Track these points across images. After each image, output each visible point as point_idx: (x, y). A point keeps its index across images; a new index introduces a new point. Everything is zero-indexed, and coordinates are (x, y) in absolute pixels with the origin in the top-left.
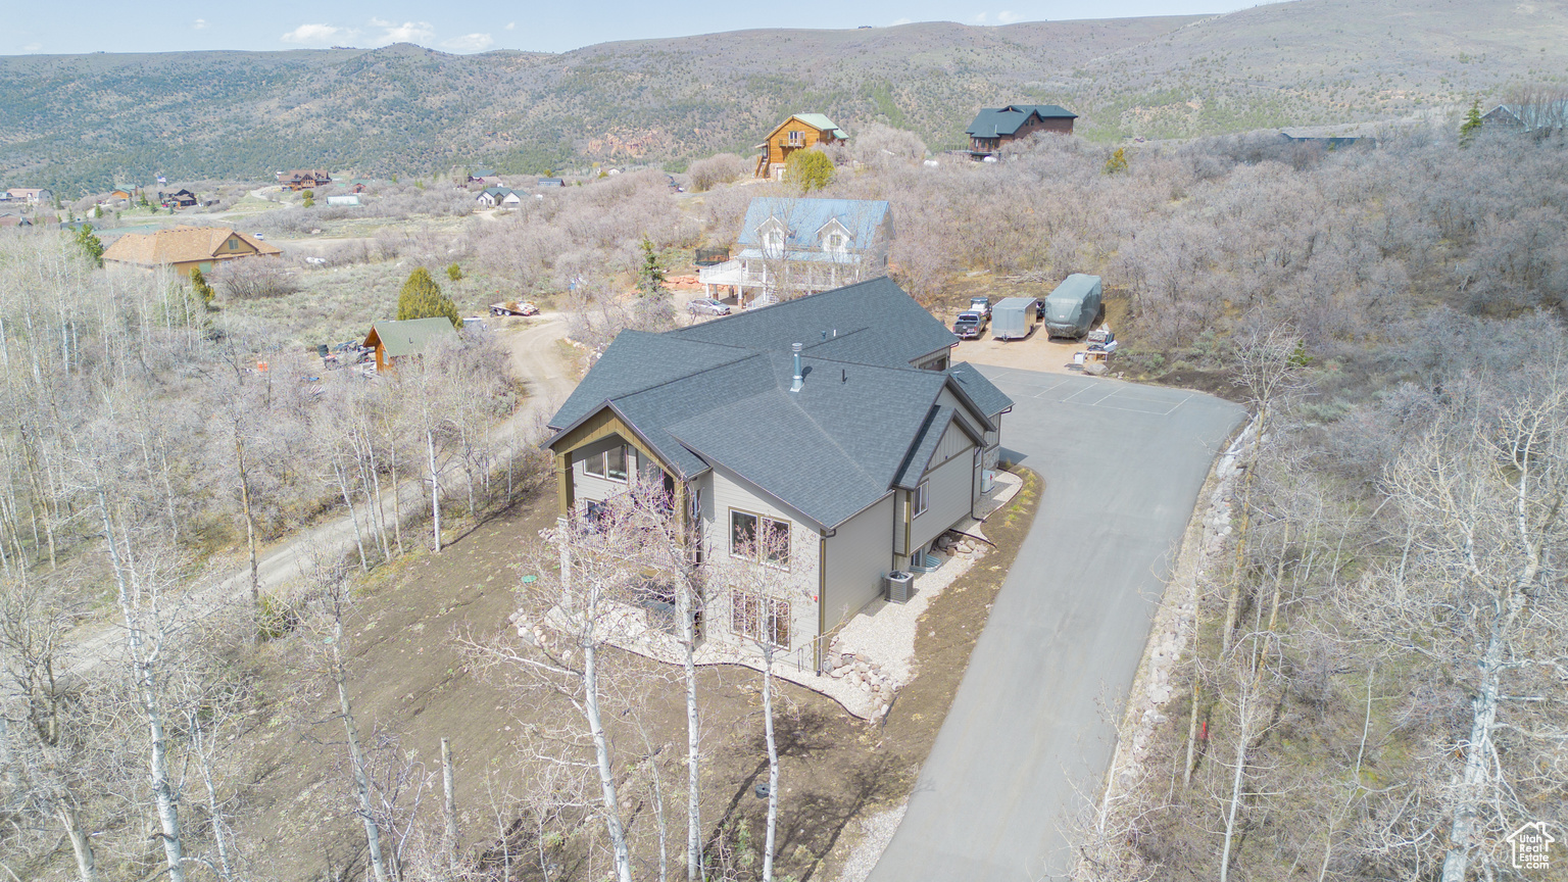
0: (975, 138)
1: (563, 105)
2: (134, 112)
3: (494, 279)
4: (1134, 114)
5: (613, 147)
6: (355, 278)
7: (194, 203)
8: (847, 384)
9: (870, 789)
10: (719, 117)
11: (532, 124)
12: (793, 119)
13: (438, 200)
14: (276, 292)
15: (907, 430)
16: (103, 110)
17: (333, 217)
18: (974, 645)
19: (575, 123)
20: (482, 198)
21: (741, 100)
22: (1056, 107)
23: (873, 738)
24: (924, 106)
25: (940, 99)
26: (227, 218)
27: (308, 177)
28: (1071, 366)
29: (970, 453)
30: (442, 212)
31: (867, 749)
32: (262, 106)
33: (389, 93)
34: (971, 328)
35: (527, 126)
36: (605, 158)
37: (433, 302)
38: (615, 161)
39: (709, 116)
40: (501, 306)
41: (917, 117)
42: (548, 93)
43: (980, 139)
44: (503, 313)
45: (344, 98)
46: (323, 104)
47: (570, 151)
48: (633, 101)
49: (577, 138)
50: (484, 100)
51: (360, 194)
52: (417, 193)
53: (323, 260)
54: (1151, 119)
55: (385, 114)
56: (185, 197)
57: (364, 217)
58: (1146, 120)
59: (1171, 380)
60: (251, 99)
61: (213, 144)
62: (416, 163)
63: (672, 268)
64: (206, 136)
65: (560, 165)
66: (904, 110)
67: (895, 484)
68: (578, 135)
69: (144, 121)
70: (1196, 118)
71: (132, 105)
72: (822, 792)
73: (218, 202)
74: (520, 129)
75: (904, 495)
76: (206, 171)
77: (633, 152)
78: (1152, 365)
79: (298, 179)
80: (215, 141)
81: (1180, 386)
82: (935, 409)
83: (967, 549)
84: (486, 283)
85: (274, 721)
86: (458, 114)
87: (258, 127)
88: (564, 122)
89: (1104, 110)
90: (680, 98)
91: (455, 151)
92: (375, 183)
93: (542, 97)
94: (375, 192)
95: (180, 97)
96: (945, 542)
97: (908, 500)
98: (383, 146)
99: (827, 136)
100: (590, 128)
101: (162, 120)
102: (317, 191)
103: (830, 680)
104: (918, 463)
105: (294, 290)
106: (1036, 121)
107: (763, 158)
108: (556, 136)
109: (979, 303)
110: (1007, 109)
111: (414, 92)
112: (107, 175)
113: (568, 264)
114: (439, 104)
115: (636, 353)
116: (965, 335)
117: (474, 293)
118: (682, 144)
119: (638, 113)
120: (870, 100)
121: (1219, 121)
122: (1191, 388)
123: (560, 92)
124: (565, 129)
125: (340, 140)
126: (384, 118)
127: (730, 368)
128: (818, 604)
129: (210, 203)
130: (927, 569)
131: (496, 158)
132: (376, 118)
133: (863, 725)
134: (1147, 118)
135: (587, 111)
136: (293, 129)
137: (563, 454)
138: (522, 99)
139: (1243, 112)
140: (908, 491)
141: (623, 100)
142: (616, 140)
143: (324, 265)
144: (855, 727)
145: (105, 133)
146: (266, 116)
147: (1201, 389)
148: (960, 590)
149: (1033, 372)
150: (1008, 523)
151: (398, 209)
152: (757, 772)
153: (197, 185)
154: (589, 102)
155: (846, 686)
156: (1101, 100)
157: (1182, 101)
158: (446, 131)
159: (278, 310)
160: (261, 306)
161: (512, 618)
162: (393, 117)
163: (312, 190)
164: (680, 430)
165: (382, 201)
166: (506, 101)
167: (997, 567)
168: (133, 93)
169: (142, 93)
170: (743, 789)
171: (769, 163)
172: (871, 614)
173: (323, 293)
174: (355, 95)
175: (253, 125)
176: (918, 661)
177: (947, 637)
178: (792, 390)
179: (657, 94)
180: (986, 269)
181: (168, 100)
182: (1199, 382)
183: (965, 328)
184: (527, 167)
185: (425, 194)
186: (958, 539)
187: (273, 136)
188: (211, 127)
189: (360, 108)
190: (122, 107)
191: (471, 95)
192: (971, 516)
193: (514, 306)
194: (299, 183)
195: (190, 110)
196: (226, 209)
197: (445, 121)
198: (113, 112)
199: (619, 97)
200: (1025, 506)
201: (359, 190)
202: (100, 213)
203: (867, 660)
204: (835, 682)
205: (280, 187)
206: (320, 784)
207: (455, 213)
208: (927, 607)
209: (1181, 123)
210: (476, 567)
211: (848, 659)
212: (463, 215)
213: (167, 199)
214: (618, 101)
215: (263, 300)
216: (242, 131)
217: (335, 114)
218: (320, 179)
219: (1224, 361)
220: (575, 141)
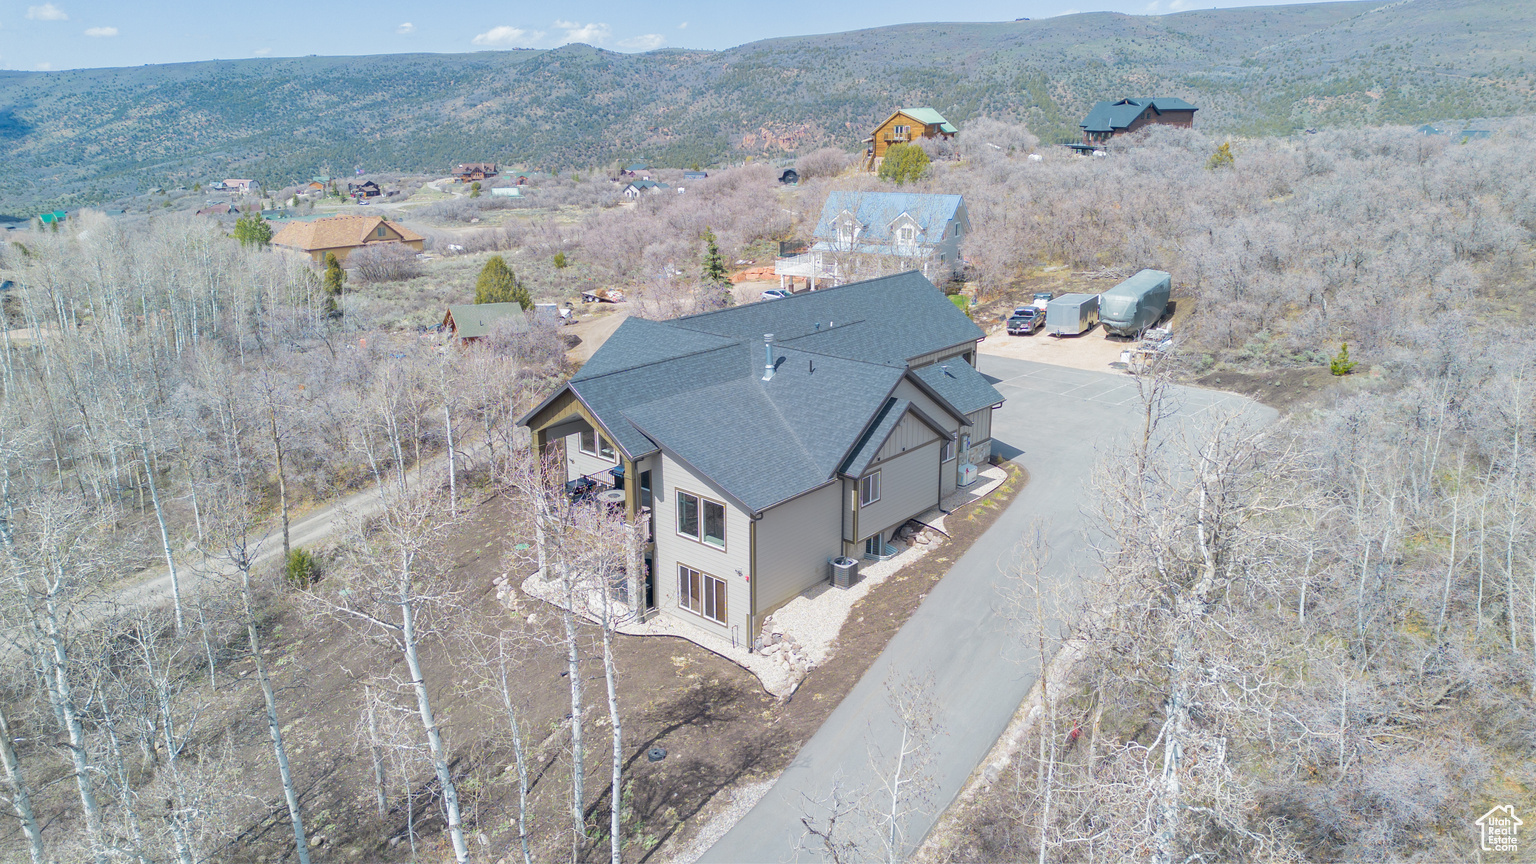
0: (1088, 132)
1: (721, 101)
2: (339, 110)
3: (594, 267)
4: (1307, 104)
5: (766, 141)
6: (475, 264)
7: (378, 193)
8: (813, 375)
9: (751, 761)
10: (870, 111)
11: (692, 119)
12: (899, 114)
13: (589, 192)
14: (403, 276)
15: (859, 421)
16: (314, 109)
17: (493, 207)
18: (895, 633)
19: (732, 119)
20: (628, 191)
21: (894, 94)
22: (1176, 100)
23: (775, 715)
24: (1080, 98)
25: (1096, 91)
26: (405, 207)
27: (477, 170)
28: (1115, 365)
29: (937, 445)
30: (590, 203)
31: (767, 721)
32: (449, 104)
33: (562, 91)
34: (1024, 323)
35: (687, 122)
36: (758, 152)
37: (506, 288)
38: (767, 155)
39: (861, 110)
40: (592, 293)
41: (1072, 109)
42: (707, 90)
43: (1093, 132)
44: (594, 299)
45: (522, 96)
46: (502, 102)
47: (727, 145)
48: (787, 97)
49: (733, 133)
50: (648, 97)
51: (522, 186)
52: (573, 186)
53: (459, 247)
54: (1325, 109)
55: (557, 111)
56: (371, 189)
57: (520, 207)
58: (1319, 111)
59: (1211, 382)
60: (440, 98)
61: (405, 140)
62: (583, 157)
63: (759, 260)
64: (400, 133)
65: (715, 159)
66: (1059, 102)
67: (841, 472)
68: (734, 130)
69: (347, 119)
70: (1376, 109)
71: (338, 104)
72: (708, 760)
73: (398, 192)
74: (681, 124)
75: (850, 484)
76: (399, 164)
77: (785, 147)
78: (1201, 365)
79: (469, 172)
80: (407, 137)
81: (1220, 388)
82: (890, 402)
83: (924, 539)
84: (586, 272)
85: (281, 662)
86: (623, 110)
87: (445, 123)
88: (722, 117)
89: (1273, 101)
90: (835, 92)
91: (619, 146)
92: (536, 176)
93: (702, 93)
94: (535, 184)
95: (379, 96)
96: (905, 531)
97: (855, 489)
98: (554, 141)
99: (932, 130)
100: (745, 123)
101: (362, 118)
102: (484, 183)
103: (759, 657)
104: (866, 454)
105: (419, 275)
106: (1153, 114)
107: (869, 151)
108: (714, 131)
109: (1041, 298)
110: (1123, 103)
111: (585, 90)
112: (314, 167)
113: (654, 254)
114: (606, 100)
115: (635, 340)
116: (1018, 330)
117: (574, 279)
118: (833, 137)
119: (792, 108)
120: (1024, 92)
121: (1402, 111)
122: (1230, 390)
123: (718, 88)
124: (722, 124)
125: (516, 135)
126: (556, 114)
127: (705, 356)
128: (749, 584)
129: (391, 194)
130: (881, 557)
131: (656, 152)
132: (549, 114)
133: (771, 701)
134: (1321, 108)
135: (744, 107)
136: (475, 125)
137: (536, 431)
138: (683, 96)
139: (1429, 102)
140: (855, 481)
141: (778, 95)
142: (769, 135)
143: (459, 252)
144: (763, 703)
145: (314, 129)
146: (453, 114)
147: (1240, 392)
148: (901, 579)
149: (1071, 369)
150: (971, 517)
151: (551, 201)
152: (658, 738)
153: (382, 177)
154: (746, 98)
155: (772, 663)
156: (1271, 89)
157: (1361, 90)
158: (612, 126)
159: (400, 293)
160: (386, 289)
161: (495, 582)
162: (564, 114)
163: (480, 182)
164: (634, 413)
165: (541, 191)
166: (668, 97)
167: (944, 559)
168: (339, 93)
169: (347, 93)
170: (640, 752)
171: (874, 156)
172: (811, 597)
173: (442, 278)
174: (531, 92)
175: (441, 122)
176: (838, 644)
177: (872, 623)
178: (764, 378)
179: (811, 88)
180: (1065, 263)
181: (369, 99)
182: (1239, 384)
183: (1018, 323)
184: (684, 162)
185: (579, 186)
186: (918, 530)
187: (457, 132)
188: (405, 121)
189: (535, 105)
190: (331, 105)
191: (636, 92)
192: (938, 508)
193: (603, 293)
194: (469, 175)
195: (387, 108)
196: (405, 199)
197: (611, 117)
198: (321, 110)
199: (775, 93)
200: (998, 501)
201: (521, 183)
202: (297, 202)
203: (791, 640)
204: (762, 660)
205: (453, 179)
206: (301, 720)
207: (602, 205)
208: (866, 594)
209: (1358, 113)
210: (481, 534)
211: (777, 638)
212: (609, 207)
213: (355, 190)
214: (773, 97)
215: (389, 283)
216: (431, 127)
217: (513, 111)
218: (488, 172)
219: (1272, 364)
220: (731, 136)
